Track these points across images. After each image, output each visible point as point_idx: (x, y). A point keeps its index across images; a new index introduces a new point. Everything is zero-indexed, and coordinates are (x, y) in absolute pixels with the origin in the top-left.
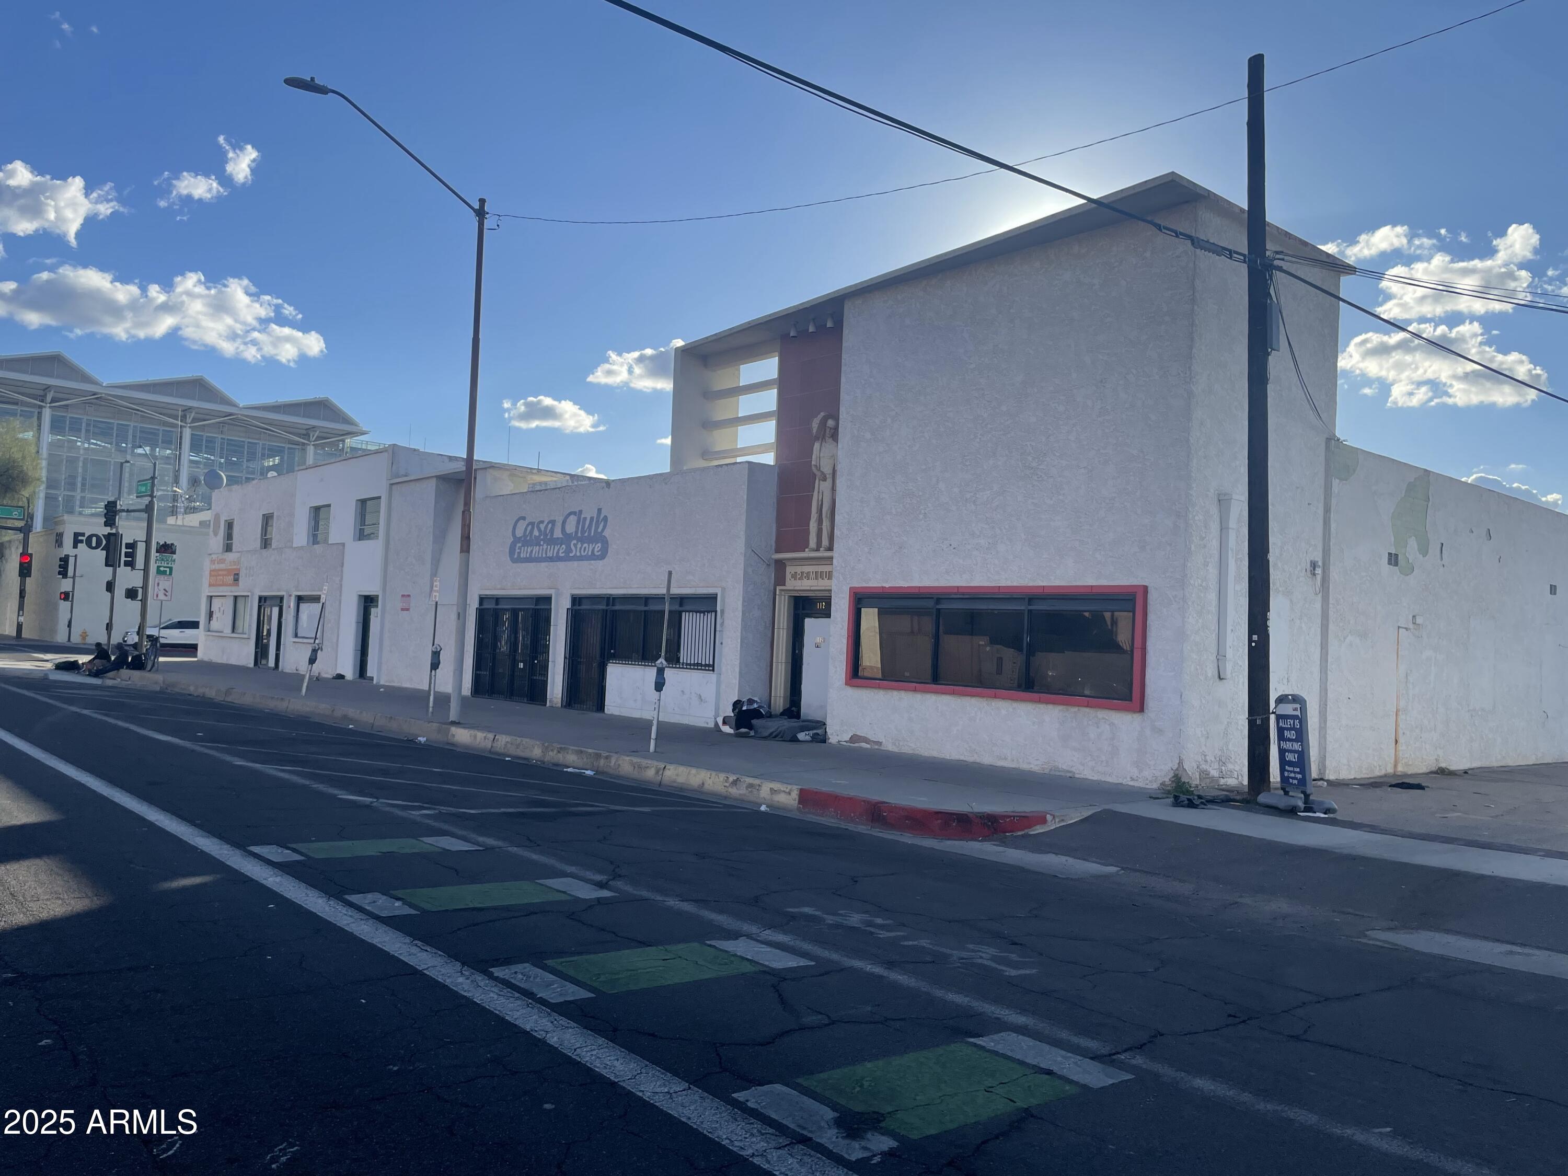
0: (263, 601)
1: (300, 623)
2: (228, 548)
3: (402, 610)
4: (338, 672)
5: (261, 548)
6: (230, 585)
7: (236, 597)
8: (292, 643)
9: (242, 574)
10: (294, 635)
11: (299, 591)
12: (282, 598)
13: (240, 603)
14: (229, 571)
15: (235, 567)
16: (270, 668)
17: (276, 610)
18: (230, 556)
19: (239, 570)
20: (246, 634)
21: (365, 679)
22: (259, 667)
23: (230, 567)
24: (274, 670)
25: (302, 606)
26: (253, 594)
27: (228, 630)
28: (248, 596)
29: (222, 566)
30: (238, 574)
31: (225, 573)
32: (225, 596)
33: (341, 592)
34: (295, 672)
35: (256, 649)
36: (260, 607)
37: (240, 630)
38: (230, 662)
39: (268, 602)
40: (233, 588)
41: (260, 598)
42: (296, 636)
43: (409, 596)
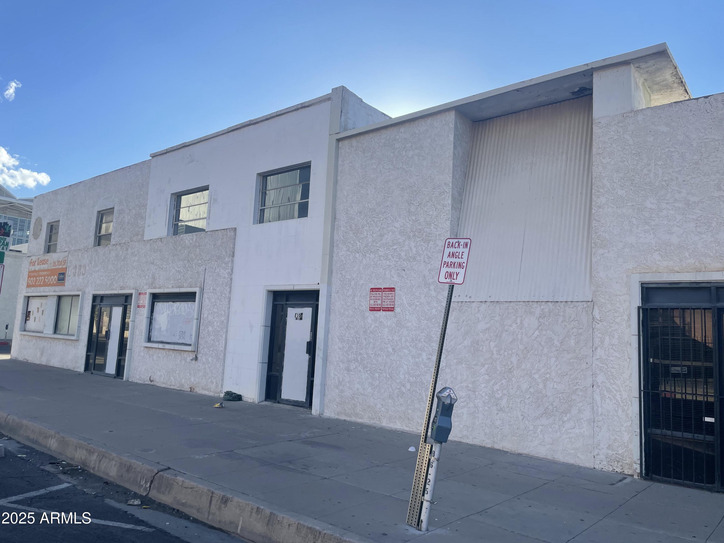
0: (98, 300)
1: (155, 326)
2: (49, 249)
3: (373, 309)
4: (227, 389)
5: (95, 246)
6: (53, 285)
7: (60, 298)
8: (142, 348)
9: (69, 273)
10: (147, 340)
11: (155, 288)
12: (127, 298)
13: (66, 304)
14: (52, 272)
15: (60, 267)
16: (109, 375)
17: (117, 311)
18: (53, 257)
19: (66, 269)
20: (73, 335)
21: (279, 403)
22: (92, 373)
23: (54, 267)
24: (115, 377)
25: (160, 306)
26: (84, 293)
27: (49, 330)
28: (79, 296)
29: (45, 267)
30: (64, 274)
31: (46, 273)
32: (46, 296)
33: (230, 287)
34: (148, 382)
35: (87, 352)
36: (93, 307)
37: (65, 331)
38: (51, 364)
39: (105, 303)
40: (57, 288)
41: (95, 298)
42: (149, 340)
43: (392, 289)
